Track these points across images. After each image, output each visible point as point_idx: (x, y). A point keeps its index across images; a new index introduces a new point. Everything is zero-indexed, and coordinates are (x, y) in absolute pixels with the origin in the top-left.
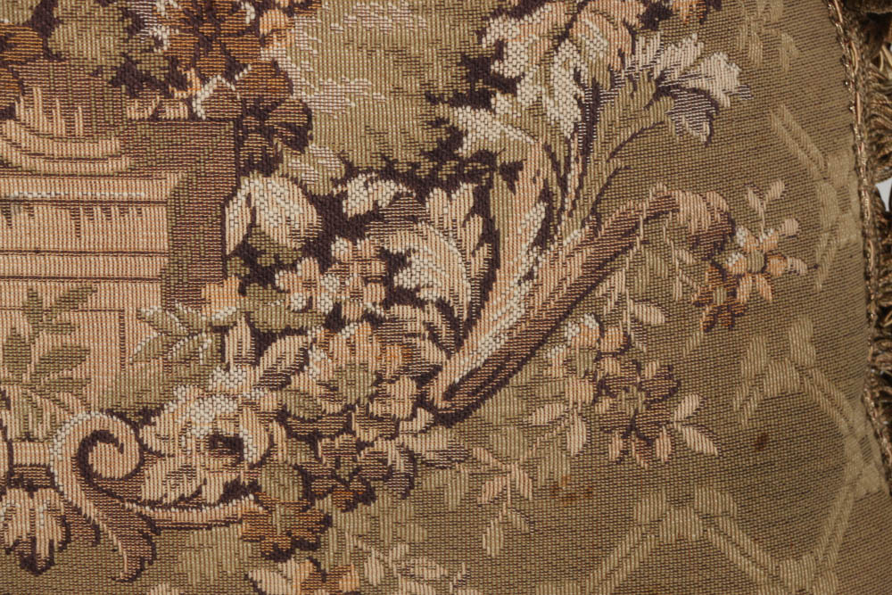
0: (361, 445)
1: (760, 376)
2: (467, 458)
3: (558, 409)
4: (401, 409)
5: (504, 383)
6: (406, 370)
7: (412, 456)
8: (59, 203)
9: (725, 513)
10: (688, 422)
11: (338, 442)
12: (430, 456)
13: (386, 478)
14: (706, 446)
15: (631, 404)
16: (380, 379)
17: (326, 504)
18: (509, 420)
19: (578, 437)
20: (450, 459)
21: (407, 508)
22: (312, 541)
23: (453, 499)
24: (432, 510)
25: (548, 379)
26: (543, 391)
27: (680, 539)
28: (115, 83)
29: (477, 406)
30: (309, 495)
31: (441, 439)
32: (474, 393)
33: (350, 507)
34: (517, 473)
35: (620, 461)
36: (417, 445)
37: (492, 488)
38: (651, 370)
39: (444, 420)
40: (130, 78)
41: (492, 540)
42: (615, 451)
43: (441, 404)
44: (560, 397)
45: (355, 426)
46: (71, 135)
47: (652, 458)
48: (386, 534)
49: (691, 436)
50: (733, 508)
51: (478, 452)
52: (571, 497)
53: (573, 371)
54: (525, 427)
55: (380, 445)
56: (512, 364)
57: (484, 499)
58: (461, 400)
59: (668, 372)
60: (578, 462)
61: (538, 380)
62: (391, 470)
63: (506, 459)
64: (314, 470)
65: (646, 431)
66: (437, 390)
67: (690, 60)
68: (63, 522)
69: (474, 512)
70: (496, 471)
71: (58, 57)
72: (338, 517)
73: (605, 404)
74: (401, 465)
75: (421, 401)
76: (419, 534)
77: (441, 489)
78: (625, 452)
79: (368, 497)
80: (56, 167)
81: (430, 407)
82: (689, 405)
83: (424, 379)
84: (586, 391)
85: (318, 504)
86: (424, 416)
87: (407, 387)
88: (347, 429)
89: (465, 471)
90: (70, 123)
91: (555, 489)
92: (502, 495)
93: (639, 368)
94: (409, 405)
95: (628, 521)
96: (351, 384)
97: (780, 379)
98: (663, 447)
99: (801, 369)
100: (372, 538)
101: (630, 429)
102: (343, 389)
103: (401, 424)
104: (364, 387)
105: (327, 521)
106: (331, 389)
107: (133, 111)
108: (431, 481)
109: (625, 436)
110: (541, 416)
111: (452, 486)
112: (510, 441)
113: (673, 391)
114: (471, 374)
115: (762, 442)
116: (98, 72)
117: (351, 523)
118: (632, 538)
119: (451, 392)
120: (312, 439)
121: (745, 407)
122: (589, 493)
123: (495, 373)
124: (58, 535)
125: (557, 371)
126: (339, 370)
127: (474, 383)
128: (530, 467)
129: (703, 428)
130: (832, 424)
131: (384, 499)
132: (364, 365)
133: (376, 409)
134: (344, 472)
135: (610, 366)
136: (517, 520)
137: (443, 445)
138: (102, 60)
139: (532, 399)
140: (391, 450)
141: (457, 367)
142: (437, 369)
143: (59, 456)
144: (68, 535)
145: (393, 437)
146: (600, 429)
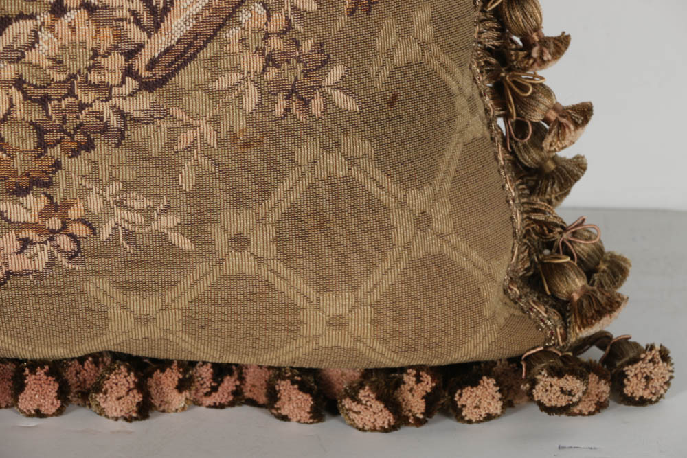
0: (82, 106)
1: (391, 51)
2: (166, 115)
3: (235, 77)
4: (113, 78)
5: (193, 57)
6: (116, 47)
7: (122, 115)
9: (365, 155)
10: (336, 86)
11: (64, 104)
12: (136, 115)
13: (102, 132)
14: (351, 105)
15: (292, 73)
16: (95, 55)
17: (56, 152)
18: (198, 86)
19: (251, 99)
20: (152, 117)
21: (120, 154)
22: (46, 180)
23: (156, 147)
24: (139, 155)
25: (227, 54)
26: (224, 63)
27: (330, 176)
29: (172, 75)
30: (43, 145)
31: (145, 101)
32: (170, 65)
33: (75, 154)
34: (205, 127)
35: (284, 117)
36: (126, 106)
37: (186, 138)
38: (307, 46)
39: (147, 86)
41: (187, 179)
42: (280, 111)
43: (144, 74)
44: (237, 68)
45: (77, 91)
47: (308, 114)
48: (104, 175)
49: (339, 97)
50: (371, 151)
51: (174, 111)
52: (247, 145)
53: (247, 47)
54: (211, 92)
55: (97, 106)
56: (199, 42)
57: (180, 147)
58: (160, 71)
59: (320, 48)
60: (252, 118)
61: (219, 55)
62: (106, 126)
63: (196, 117)
64: (46, 126)
65: (303, 93)
66: (141, 63)
69: (172, 157)
70: (188, 126)
72: (66, 161)
73: (272, 73)
74: (114, 121)
75: (129, 72)
76: (130, 174)
77: (146, 140)
78: (288, 110)
79: (89, 146)
81: (136, 76)
82: (336, 73)
83: (132, 53)
84: (257, 63)
85: (50, 152)
86: (131, 83)
87: (116, 62)
88: (71, 93)
89: (164, 125)
91: (234, 139)
92: (194, 144)
93: (298, 45)
94: (119, 75)
95: (291, 163)
96: (73, 58)
97: (406, 52)
98: (317, 105)
99: (422, 44)
100: (93, 177)
101: (292, 92)
102: (68, 62)
103: (113, 89)
104: (84, 61)
105: (57, 165)
106: (58, 62)
108: (138, 133)
109: (288, 98)
110: (223, 83)
111: (155, 137)
112: (199, 102)
113: (324, 63)
114: (167, 51)
115: (392, 101)
117: (76, 166)
118: (294, 175)
119: (152, 64)
120: (44, 101)
121: (380, 74)
122: (260, 142)
123: (186, 49)
125: (234, 47)
126: (63, 47)
127: (169, 57)
128: (215, 122)
129: (348, 91)
130: (446, 87)
131: (101, 148)
132: (83, 43)
133: (94, 77)
134: (69, 127)
135: (276, 44)
136: (205, 163)
137: (147, 106)
139: (217, 72)
140: (106, 110)
141: (157, 45)
142: (141, 46)
145: (107, 100)
146: (268, 92)
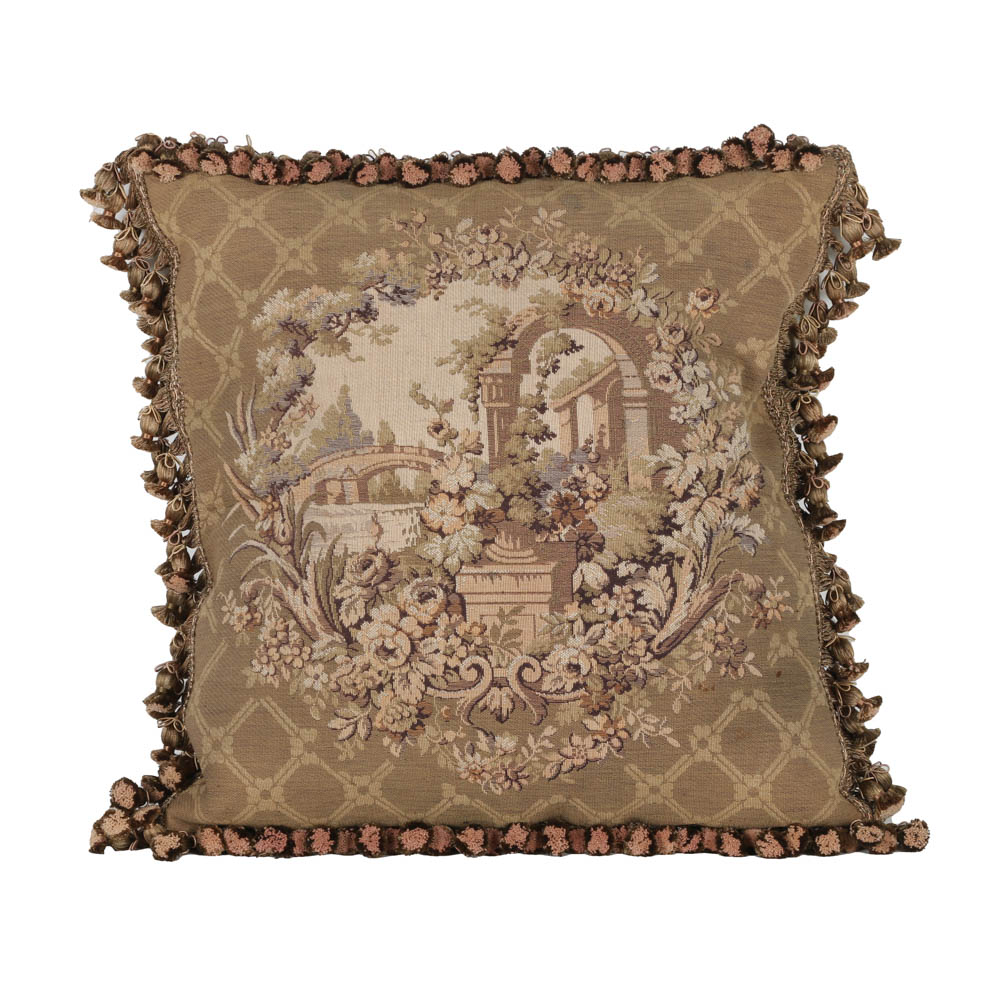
0: (625, 667)
1: (777, 649)
2: (666, 673)
3: (701, 654)
4: (641, 653)
5: (680, 643)
6: (642, 636)
7: (645, 672)
8: (511, 574)
9: (766, 701)
10: (750, 663)
11: (617, 666)
12: (652, 672)
13: (635, 681)
14: (758, 673)
15: (728, 654)
16: (632, 640)
17: (612, 691)
18: (682, 658)
19: (708, 666)
20: (660, 673)
21: (643, 693)
22: (607, 706)
23: (661, 688)
24: (653, 694)
25: (696, 642)
26: (695, 647)
27: (748, 709)
28: (531, 528)
29: (669, 651)
30: (606, 688)
31: (656, 665)
32: (668, 646)
33: (622, 692)
34: (686, 679)
35: (725, 676)
36: (647, 667)
37: (676, 685)
38: (736, 641)
39: (657, 657)
40: (537, 527)
41: (676, 707)
42: (723, 673)
43: (656, 651)
44: (701, 649)
45: (623, 659)
46: (515, 549)
47: (736, 675)
48: (636, 704)
49: (752, 668)
50: (769, 698)
51: (670, 670)
52: (706, 690)
53: (706, 639)
54: (688, 661)
55: (633, 667)
56: (682, 636)
57: (673, 690)
58: (664, 649)
59: (742, 642)
60: (709, 676)
61: (692, 642)
62: (637, 677)
63: (681, 674)
64: (607, 677)
65: (734, 665)
66: (654, 645)
67: (746, 525)
68: (512, 701)
69: (669, 696)
70: (677, 678)
71: (511, 520)
72: (617, 696)
73: (719, 653)
74: (641, 675)
75: (648, 649)
76: (648, 704)
77: (656, 685)
78: (727, 673)
79: (628, 688)
80: (510, 561)
81: (652, 652)
82: (750, 656)
83: (650, 640)
84: (711, 647)
85: (610, 691)
86: (649, 656)
87: (642, 644)
88: (620, 660)
89: (665, 678)
90: (515, 544)
91: (700, 686)
92: (680, 687)
93: (731, 640)
94: (644, 651)
95: (728, 701)
96: (621, 642)
97: (784, 651)
98: (741, 672)
99: (793, 649)
100: (630, 705)
101: (728, 664)
102: (619, 645)
104: (626, 644)
105: (613, 698)
106: (614, 644)
107: (538, 539)
108: (653, 682)
109: (726, 666)
110: (695, 656)
111: (660, 684)
112: (682, 666)
113: (744, 650)
114: (667, 639)
115: (779, 674)
116: (525, 524)
117: (623, 699)
118: (730, 707)
119: (660, 646)
120: (607, 664)
121: (772, 660)
122: (713, 689)
123: (677, 638)
124: (510, 707)
125: (700, 639)
126: (617, 637)
127: (667, 643)
128: (690, 677)
129: (756, 666)
130: (805, 671)
131: (634, 689)
132: (626, 635)
133: (631, 652)
134: (619, 678)
135: (720, 638)
136: (686, 698)
137: (657, 667)
138: (526, 520)
139: (691, 650)
140: (636, 668)
141: (661, 636)
142: (654, 636)
143: (510, 673)
144: (514, 706)
145: (638, 663)
146: (717, 663)
